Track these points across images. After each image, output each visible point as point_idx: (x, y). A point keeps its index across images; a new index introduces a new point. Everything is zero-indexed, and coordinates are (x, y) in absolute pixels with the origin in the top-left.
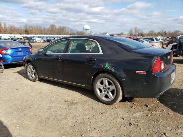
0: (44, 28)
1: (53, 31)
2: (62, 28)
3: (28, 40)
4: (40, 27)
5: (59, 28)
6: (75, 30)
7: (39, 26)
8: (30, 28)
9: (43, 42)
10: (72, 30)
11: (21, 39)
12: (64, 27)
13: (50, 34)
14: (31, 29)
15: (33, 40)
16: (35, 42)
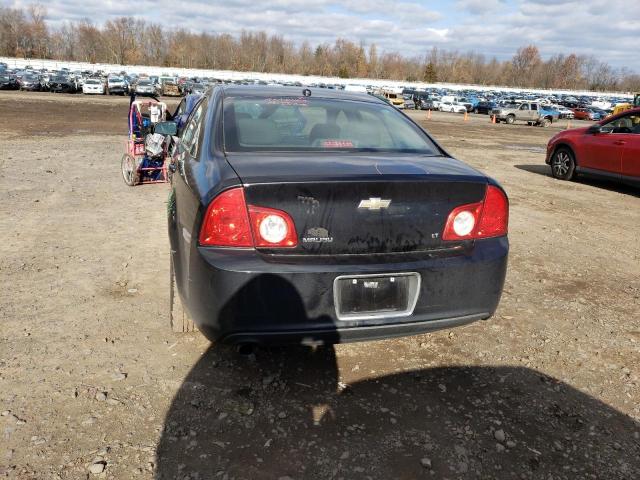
0: (495, 61)
1: (524, 72)
2: (563, 61)
3: (415, 100)
4: (481, 58)
5: (551, 62)
6: (623, 70)
7: (477, 53)
8: (445, 59)
9: (462, 112)
10: (605, 70)
11: (393, 96)
12: (573, 57)
13: (508, 84)
14: (449, 63)
15: (431, 101)
16: (436, 109)
